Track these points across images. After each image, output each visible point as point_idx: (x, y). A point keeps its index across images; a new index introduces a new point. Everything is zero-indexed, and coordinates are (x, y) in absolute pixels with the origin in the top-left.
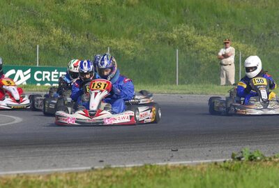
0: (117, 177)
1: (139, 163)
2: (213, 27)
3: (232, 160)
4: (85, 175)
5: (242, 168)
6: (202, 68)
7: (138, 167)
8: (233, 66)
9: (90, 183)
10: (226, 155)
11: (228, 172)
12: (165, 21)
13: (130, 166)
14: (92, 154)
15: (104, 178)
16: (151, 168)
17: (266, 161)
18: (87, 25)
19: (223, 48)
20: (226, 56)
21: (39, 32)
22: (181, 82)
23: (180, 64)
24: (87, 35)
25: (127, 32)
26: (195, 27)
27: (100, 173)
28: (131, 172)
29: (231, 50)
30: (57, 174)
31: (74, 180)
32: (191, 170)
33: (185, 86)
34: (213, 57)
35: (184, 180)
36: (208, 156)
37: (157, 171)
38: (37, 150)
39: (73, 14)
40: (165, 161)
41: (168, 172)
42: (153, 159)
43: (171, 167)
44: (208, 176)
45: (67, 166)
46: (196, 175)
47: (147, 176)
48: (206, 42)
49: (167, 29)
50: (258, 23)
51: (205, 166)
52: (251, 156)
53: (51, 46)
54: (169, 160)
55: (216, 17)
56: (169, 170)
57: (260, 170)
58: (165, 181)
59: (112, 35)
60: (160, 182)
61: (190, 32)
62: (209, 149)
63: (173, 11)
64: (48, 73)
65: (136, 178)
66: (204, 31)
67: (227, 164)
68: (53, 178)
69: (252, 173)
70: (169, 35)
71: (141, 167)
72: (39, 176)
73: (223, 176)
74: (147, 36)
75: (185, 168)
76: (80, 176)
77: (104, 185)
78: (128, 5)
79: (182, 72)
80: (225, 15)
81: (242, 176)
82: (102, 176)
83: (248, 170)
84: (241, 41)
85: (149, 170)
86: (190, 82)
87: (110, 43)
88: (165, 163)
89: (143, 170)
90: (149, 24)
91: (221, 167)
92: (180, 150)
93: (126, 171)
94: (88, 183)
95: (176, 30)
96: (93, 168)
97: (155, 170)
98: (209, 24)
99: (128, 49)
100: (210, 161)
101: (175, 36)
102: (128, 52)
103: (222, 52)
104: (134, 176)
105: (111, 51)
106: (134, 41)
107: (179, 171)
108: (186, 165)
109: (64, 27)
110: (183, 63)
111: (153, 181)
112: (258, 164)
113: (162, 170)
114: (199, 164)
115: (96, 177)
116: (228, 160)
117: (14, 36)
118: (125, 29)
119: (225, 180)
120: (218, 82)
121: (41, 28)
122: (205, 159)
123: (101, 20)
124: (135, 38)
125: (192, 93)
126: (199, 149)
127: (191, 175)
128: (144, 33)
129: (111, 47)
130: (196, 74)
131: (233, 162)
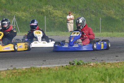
0: (19, 73)
1: (28, 67)
2: (61, 6)
3: (69, 65)
4: (4, 72)
5: (74, 68)
6: (56, 25)
9: (7, 76)
10: (67, 63)
11: (68, 70)
12: (40, 4)
13: (24, 68)
14: (8, 63)
15: (13, 73)
16: (34, 69)
17: (85, 65)
18: (5, 6)
22: (47, 31)
23: (47, 23)
24: (5, 10)
25: (23, 8)
26: (53, 6)
27: (11, 71)
28: (25, 70)
32: (51, 69)
33: (49, 33)
34: (61, 20)
35: (49, 74)
36: (59, 63)
37: (37, 70)
40: (40, 65)
41: (42, 71)
42: (35, 65)
44: (59, 72)
46: (54, 72)
47: (32, 72)
48: (58, 13)
49: (40, 7)
50: (81, 4)
51: (58, 67)
52: (78, 63)
54: (42, 65)
55: (62, 2)
56: (42, 69)
57: (82, 69)
58: (40, 74)
59: (16, 10)
60: (38, 75)
61: (51, 9)
62: (59, 60)
65: (27, 73)
66: (57, 8)
67: (67, 67)
69: (78, 70)
70: (41, 10)
71: (29, 68)
73: (66, 72)
74: (32, 10)
75: (49, 68)
76: (2, 73)
77: (13, 76)
79: (48, 26)
80: (66, 1)
81: (74, 72)
82: (12, 73)
83: (77, 69)
84: (73, 13)
85: (33, 70)
86: (51, 31)
87: (15, 13)
88: (40, 67)
89: (30, 70)
90: (33, 5)
91: (65, 68)
92: (46, 61)
93: (23, 70)
94: (5, 76)
95: (44, 8)
96: (8, 69)
97: (36, 70)
98: (59, 5)
99: (23, 16)
100: (60, 65)
101: (44, 11)
102: (23, 18)
105: (15, 17)
106: (26, 13)
107: (46, 70)
108: (49, 67)
111: (35, 74)
112: (81, 66)
113: (39, 70)
114: (55, 67)
115: (9, 73)
116: (68, 65)
118: (22, 7)
119: (67, 73)
122: (58, 65)
123: (11, 3)
124: (26, 11)
125: (52, 36)
126: (55, 60)
127: (51, 72)
128: (30, 9)
129: (15, 15)
130: (53, 27)
131: (70, 66)
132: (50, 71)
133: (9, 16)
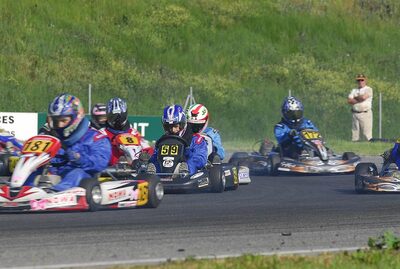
1: (235, 252)
2: (341, 58)
3: (368, 248)
5: (383, 259)
6: (325, 117)
7: (233, 258)
8: (370, 113)
10: (361, 241)
11: (363, 266)
12: (273, 49)
13: (222, 257)
14: (168, 240)
16: (253, 260)
18: (161, 55)
19: (355, 87)
20: (359, 99)
21: (91, 65)
24: (161, 70)
25: (219, 64)
26: (316, 58)
27: (180, 267)
28: (225, 265)
29: (366, 90)
32: (309, 263)
34: (341, 101)
36: (334, 242)
37: (262, 264)
38: (89, 234)
39: (140, 40)
40: (273, 249)
41: (278, 266)
42: (255, 247)
43: (282, 258)
45: (133, 257)
48: (331, 79)
49: (275, 60)
51: (330, 257)
52: (396, 243)
53: (109, 85)
54: (278, 249)
55: (345, 44)
56: (279, 262)
59: (197, 70)
61: (308, 65)
62: (335, 233)
63: (284, 35)
66: (327, 64)
67: (362, 255)
69: (397, 267)
70: (278, 70)
71: (238, 258)
74: (247, 71)
75: (301, 259)
78: (218, 27)
80: (357, 40)
83: (393, 263)
84: (381, 78)
85: (249, 263)
87: (194, 80)
88: (272, 253)
89: (242, 263)
90: (250, 53)
91: (353, 258)
92: (293, 234)
93: (216, 264)
95: (288, 62)
96: (169, 261)
97: (259, 263)
98: (336, 55)
99: (219, 89)
100: (337, 249)
101: (287, 71)
102: (219, 94)
103: (354, 93)
105: (194, 93)
106: (228, 78)
107: (292, 264)
108: (303, 256)
109: (127, 58)
113: (268, 263)
114: (322, 254)
116: (363, 248)
117: (57, 71)
118: (215, 61)
120: (348, 137)
121: (95, 59)
122: (331, 247)
123: (181, 48)
124: (229, 73)
126: (322, 233)
128: (241, 66)
129: (194, 87)
131: (370, 251)
132: (304, 268)
133: (173, 90)
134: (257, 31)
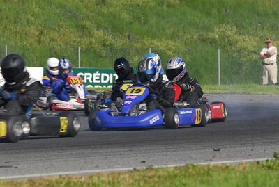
0: (159, 177)
1: (181, 163)
2: (254, 27)
3: (274, 159)
4: (128, 175)
6: (244, 68)
7: (180, 167)
8: (275, 65)
9: (132, 183)
10: (268, 154)
11: (270, 171)
12: (207, 21)
13: (172, 166)
14: (134, 155)
15: (147, 179)
16: (193, 168)
18: (128, 26)
19: (265, 47)
20: (268, 55)
21: (80, 34)
22: (223, 82)
23: (222, 63)
24: (129, 36)
25: (169, 32)
26: (237, 26)
27: (142, 174)
28: (173, 172)
29: (272, 49)
30: (99, 175)
31: (116, 181)
32: (233, 169)
33: (227, 86)
34: (255, 57)
36: (250, 155)
37: (199, 170)
38: (80, 152)
39: (114, 16)
40: (207, 161)
41: (211, 172)
42: (195, 159)
43: (214, 166)
44: (250, 176)
45: (109, 167)
46: (238, 175)
47: (189, 176)
48: (248, 42)
49: (208, 29)
51: (247, 165)
53: (92, 47)
54: (211, 160)
55: (257, 17)
56: (211, 169)
59: (154, 36)
60: (202, 182)
61: (231, 32)
62: (251, 149)
63: (214, 11)
64: (90, 74)
65: (178, 178)
66: (245, 31)
67: (269, 163)
68: (95, 180)
70: (211, 35)
71: (183, 167)
72: (81, 178)
73: (265, 175)
74: (189, 36)
75: (227, 167)
76: (122, 177)
77: (147, 185)
78: (169, 6)
79: (224, 72)
80: (266, 14)
82: (144, 177)
85: (191, 170)
86: (232, 82)
87: (152, 43)
88: (207, 163)
89: (186, 170)
90: (190, 24)
91: (263, 166)
92: (222, 150)
93: (168, 172)
94: (130, 184)
95: (217, 30)
96: (135, 169)
98: (251, 24)
99: (169, 49)
100: (252, 160)
101: (217, 36)
102: (170, 53)
103: (264, 51)
104: (176, 176)
106: (175, 41)
107: (221, 170)
108: (228, 165)
109: (105, 28)
110: (224, 63)
111: (195, 181)
113: (204, 170)
114: (242, 164)
115: (138, 178)
116: (270, 159)
117: (56, 38)
118: (166, 30)
119: (268, 179)
120: (260, 82)
121: (83, 30)
122: (248, 159)
123: (142, 21)
124: (177, 38)
125: (235, 93)
126: (242, 149)
127: (233, 175)
128: (185, 33)
129: (152, 48)
130: (237, 73)
131: (275, 161)
132: (229, 173)
133: (137, 50)
134: (195, 9)
